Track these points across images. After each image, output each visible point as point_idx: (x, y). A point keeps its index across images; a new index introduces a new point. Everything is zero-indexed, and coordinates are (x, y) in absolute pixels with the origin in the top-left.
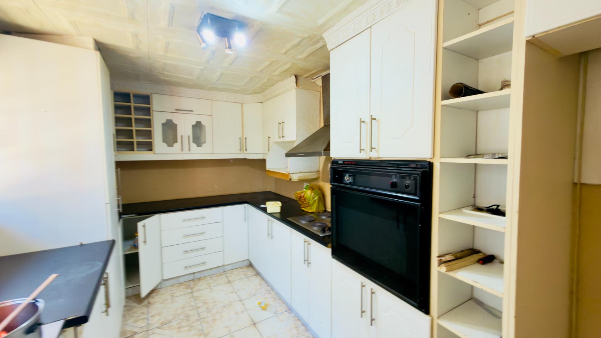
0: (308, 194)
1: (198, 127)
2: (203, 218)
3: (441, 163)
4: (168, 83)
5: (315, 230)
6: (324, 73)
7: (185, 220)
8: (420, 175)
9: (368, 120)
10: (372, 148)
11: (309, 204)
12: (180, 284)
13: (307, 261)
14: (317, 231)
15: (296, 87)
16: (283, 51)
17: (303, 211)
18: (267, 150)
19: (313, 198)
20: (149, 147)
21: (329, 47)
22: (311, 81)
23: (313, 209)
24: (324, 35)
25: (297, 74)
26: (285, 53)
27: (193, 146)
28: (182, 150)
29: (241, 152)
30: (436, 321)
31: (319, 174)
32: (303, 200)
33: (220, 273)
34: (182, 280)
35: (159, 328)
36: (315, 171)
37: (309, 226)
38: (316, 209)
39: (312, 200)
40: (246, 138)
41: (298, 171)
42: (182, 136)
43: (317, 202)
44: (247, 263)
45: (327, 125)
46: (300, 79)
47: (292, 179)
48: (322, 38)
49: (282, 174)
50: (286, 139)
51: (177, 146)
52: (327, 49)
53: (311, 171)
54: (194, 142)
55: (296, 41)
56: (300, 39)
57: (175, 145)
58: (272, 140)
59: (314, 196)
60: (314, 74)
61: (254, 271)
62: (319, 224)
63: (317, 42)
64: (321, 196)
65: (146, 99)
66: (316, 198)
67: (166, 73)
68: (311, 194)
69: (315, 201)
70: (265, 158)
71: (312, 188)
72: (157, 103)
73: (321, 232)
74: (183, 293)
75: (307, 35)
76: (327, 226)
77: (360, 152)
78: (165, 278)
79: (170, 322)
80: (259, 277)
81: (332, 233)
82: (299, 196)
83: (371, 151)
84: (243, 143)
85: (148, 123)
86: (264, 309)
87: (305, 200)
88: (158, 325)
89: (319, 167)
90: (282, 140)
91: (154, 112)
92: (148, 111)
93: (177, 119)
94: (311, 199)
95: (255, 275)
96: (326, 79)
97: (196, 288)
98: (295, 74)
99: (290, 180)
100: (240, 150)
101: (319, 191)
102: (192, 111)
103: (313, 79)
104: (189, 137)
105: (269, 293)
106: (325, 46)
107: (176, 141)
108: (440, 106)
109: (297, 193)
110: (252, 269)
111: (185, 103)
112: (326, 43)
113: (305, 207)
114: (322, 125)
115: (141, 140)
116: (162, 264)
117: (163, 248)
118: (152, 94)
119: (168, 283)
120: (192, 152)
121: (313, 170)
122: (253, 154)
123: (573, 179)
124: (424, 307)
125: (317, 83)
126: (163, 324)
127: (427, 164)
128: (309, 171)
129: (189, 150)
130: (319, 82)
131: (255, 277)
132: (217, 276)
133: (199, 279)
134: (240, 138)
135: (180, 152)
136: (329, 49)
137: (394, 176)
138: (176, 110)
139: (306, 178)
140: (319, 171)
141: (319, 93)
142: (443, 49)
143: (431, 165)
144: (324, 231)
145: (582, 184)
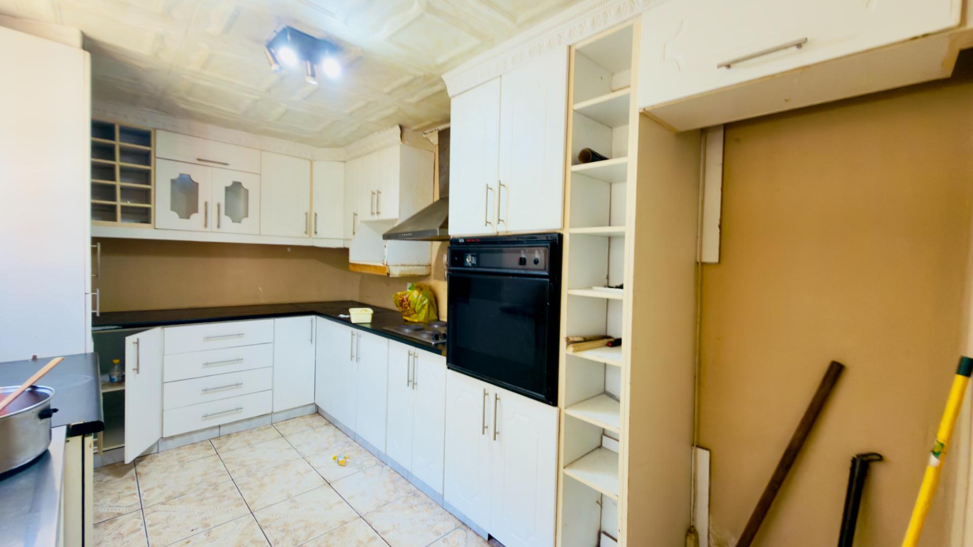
0: (414, 295)
1: (235, 190)
2: (240, 335)
3: (571, 234)
4: (189, 115)
5: (424, 337)
6: (442, 127)
7: (208, 338)
8: (549, 246)
9: (495, 186)
10: (499, 220)
11: (415, 310)
12: (194, 444)
13: (412, 382)
14: (428, 339)
15: (401, 143)
16: (387, 90)
17: (406, 321)
18: (352, 233)
19: (422, 301)
20: (144, 216)
21: (450, 93)
22: (423, 137)
23: (421, 317)
24: (444, 77)
25: (403, 124)
26: (390, 93)
27: (226, 220)
28: (206, 226)
29: (307, 236)
30: (564, 411)
31: (431, 269)
32: (406, 304)
33: (266, 425)
34: (196, 438)
35: (163, 504)
36: (424, 264)
37: (417, 335)
38: (425, 318)
39: (419, 304)
40: (316, 215)
41: (400, 263)
42: (206, 204)
43: (426, 307)
44: (312, 409)
45: (444, 198)
46: (407, 132)
47: (391, 273)
48: (441, 80)
49: (375, 267)
50: (384, 216)
51: (197, 219)
52: (447, 94)
53: (419, 264)
54: (226, 214)
55: (406, 79)
56: (411, 77)
57: (194, 216)
58: (359, 219)
59: (423, 298)
60: (428, 127)
61: (324, 420)
62: (431, 332)
63: (435, 84)
64: (433, 299)
65: (145, 137)
66: (426, 301)
67: (191, 99)
68: (418, 296)
69: (424, 305)
70: (346, 246)
71: (420, 289)
72: (162, 145)
73: (433, 339)
74: (201, 455)
75: (421, 74)
76: (440, 334)
77: (486, 225)
78: (165, 436)
79: (182, 494)
80: (332, 428)
81: (448, 340)
82: (400, 299)
83: (499, 223)
84: (311, 222)
85: (146, 177)
86: (342, 465)
87: (409, 305)
88: (162, 500)
89: (431, 258)
90: (376, 218)
91: (158, 161)
92: (146, 157)
93: (197, 174)
94: (418, 302)
95: (326, 425)
96: (444, 136)
97: (224, 448)
98: (400, 124)
99: (388, 274)
100: (306, 233)
101: (430, 293)
102: (227, 164)
103: (425, 134)
104: (219, 206)
105: (350, 445)
106: (444, 91)
107: (195, 210)
108: (570, 173)
109: (397, 295)
110: (320, 417)
111: (213, 150)
112: (446, 87)
113: (408, 316)
114: (437, 198)
115: (129, 204)
116: (163, 411)
117: (165, 384)
118: (155, 130)
119: (170, 443)
120: (222, 229)
121: (422, 262)
122: (328, 238)
123: (696, 258)
124: (551, 399)
125: (431, 140)
126: (170, 498)
127: (556, 236)
128: (416, 263)
129: (218, 227)
130: (434, 139)
131: (326, 427)
132: (260, 430)
133: (229, 435)
134: (306, 214)
135: (203, 229)
136: (450, 95)
137: (522, 252)
138: (199, 160)
139: (412, 273)
140: (430, 265)
141: (433, 154)
142: (573, 113)
143: (561, 236)
144: (436, 337)
145: (703, 264)
